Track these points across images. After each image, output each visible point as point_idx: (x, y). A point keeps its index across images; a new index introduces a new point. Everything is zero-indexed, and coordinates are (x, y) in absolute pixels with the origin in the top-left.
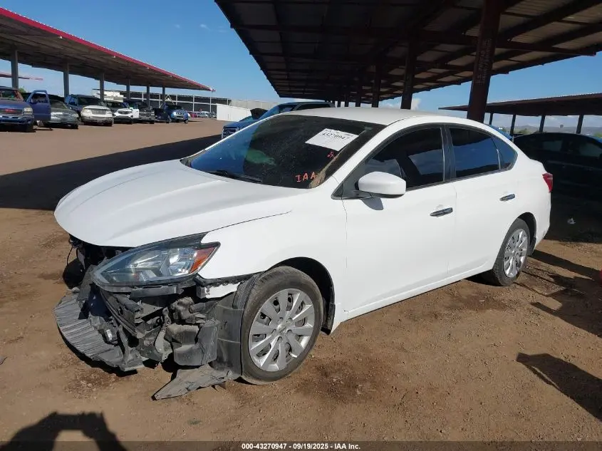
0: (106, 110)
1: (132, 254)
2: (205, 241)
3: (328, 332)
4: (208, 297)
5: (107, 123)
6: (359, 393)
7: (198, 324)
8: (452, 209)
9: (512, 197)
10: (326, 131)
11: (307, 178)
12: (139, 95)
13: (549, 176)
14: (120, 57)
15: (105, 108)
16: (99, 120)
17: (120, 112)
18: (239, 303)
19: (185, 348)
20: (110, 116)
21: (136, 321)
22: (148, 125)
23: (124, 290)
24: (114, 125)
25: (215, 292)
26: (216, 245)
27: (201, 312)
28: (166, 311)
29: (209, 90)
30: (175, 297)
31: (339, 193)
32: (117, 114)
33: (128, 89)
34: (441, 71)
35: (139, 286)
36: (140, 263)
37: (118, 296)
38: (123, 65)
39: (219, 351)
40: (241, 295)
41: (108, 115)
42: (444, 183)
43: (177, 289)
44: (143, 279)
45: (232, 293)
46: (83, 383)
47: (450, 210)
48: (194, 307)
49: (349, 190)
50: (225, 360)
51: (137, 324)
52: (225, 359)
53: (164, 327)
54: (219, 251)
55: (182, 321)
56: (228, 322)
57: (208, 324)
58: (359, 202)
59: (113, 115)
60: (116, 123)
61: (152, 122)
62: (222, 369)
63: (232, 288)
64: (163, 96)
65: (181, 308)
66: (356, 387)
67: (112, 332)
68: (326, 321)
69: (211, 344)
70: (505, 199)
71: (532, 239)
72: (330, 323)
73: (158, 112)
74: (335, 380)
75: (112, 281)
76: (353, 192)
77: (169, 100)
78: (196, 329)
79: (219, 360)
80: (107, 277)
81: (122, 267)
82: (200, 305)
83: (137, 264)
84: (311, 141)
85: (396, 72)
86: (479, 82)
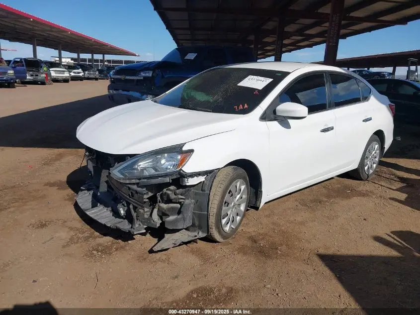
0: (64, 71)
1: (137, 159)
2: (184, 148)
3: (257, 208)
4: (187, 184)
5: (66, 81)
6: (279, 252)
7: (180, 203)
8: (333, 127)
9: (370, 119)
10: (250, 77)
11: (242, 108)
12: (85, 60)
13: (393, 106)
14: (73, 33)
15: (64, 70)
16: (60, 78)
17: (74, 73)
18: (206, 188)
19: (171, 218)
20: (68, 75)
21: (145, 200)
22: (94, 81)
23: (134, 181)
24: (70, 82)
25: (191, 182)
26: (192, 151)
27: (181, 195)
28: (158, 195)
29: (136, 55)
30: (167, 185)
31: (264, 118)
32: (72, 74)
33: (78, 56)
34: (300, 38)
35: (144, 179)
36: (142, 164)
37: (129, 186)
38: (75, 39)
39: (193, 219)
40: (208, 183)
41: (66, 75)
42: (328, 110)
43: (169, 180)
44: (146, 173)
45: (201, 182)
46: (95, 252)
47: (332, 128)
48: (178, 191)
49: (270, 115)
50: (197, 225)
51: (145, 202)
52: (197, 223)
53: (157, 205)
54: (194, 155)
55: (169, 201)
56: (199, 200)
57: (187, 202)
58: (276, 123)
59: (70, 75)
60: (72, 80)
61: (96, 79)
62: (195, 231)
63: (202, 179)
64: (102, 61)
65: (169, 192)
66: (277, 249)
67: (124, 209)
68: (256, 200)
69: (189, 214)
70: (365, 120)
71: (382, 147)
72: (258, 202)
73: (101, 72)
74: (262, 245)
75: (126, 176)
76: (272, 116)
77: (106, 63)
78: (179, 206)
79: (193, 225)
80: (122, 174)
81: (131, 167)
82: (181, 190)
83: (140, 165)
84: (241, 84)
85: (267, 40)
86: (331, 44)
